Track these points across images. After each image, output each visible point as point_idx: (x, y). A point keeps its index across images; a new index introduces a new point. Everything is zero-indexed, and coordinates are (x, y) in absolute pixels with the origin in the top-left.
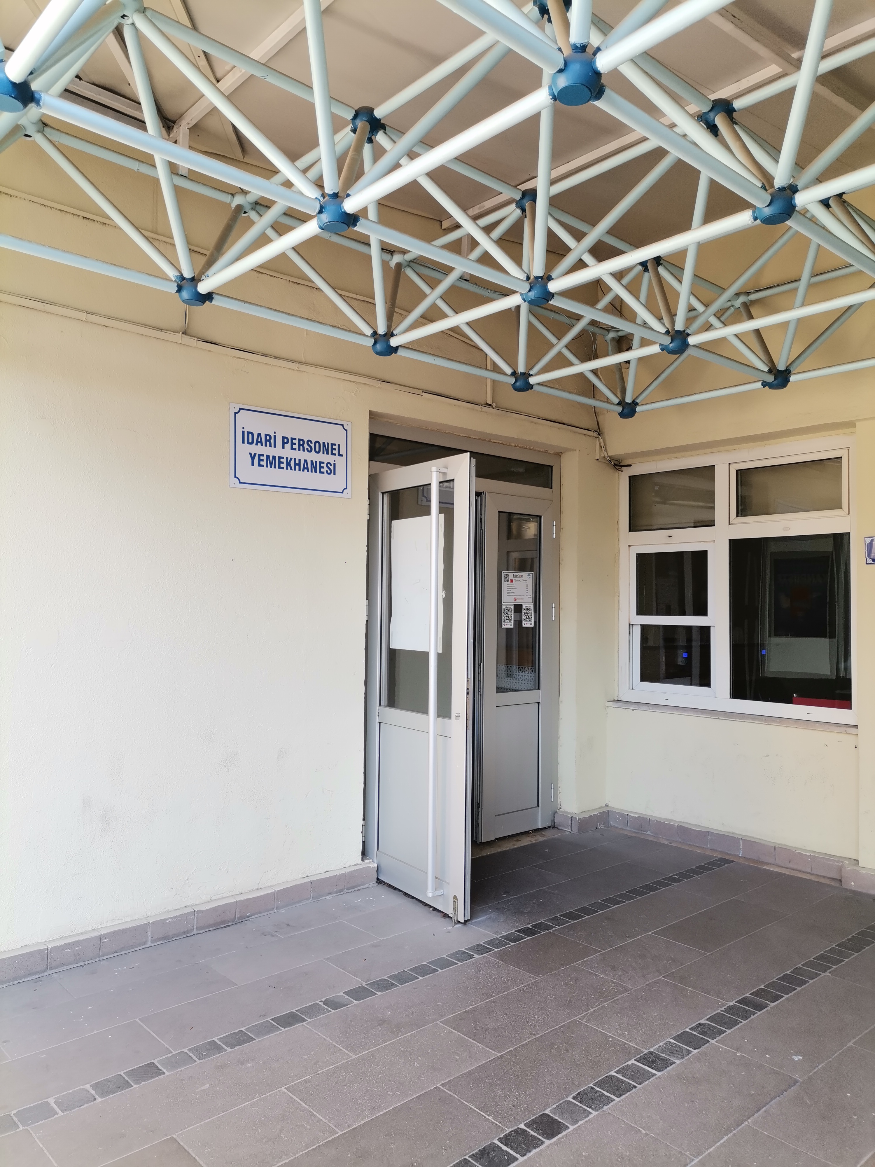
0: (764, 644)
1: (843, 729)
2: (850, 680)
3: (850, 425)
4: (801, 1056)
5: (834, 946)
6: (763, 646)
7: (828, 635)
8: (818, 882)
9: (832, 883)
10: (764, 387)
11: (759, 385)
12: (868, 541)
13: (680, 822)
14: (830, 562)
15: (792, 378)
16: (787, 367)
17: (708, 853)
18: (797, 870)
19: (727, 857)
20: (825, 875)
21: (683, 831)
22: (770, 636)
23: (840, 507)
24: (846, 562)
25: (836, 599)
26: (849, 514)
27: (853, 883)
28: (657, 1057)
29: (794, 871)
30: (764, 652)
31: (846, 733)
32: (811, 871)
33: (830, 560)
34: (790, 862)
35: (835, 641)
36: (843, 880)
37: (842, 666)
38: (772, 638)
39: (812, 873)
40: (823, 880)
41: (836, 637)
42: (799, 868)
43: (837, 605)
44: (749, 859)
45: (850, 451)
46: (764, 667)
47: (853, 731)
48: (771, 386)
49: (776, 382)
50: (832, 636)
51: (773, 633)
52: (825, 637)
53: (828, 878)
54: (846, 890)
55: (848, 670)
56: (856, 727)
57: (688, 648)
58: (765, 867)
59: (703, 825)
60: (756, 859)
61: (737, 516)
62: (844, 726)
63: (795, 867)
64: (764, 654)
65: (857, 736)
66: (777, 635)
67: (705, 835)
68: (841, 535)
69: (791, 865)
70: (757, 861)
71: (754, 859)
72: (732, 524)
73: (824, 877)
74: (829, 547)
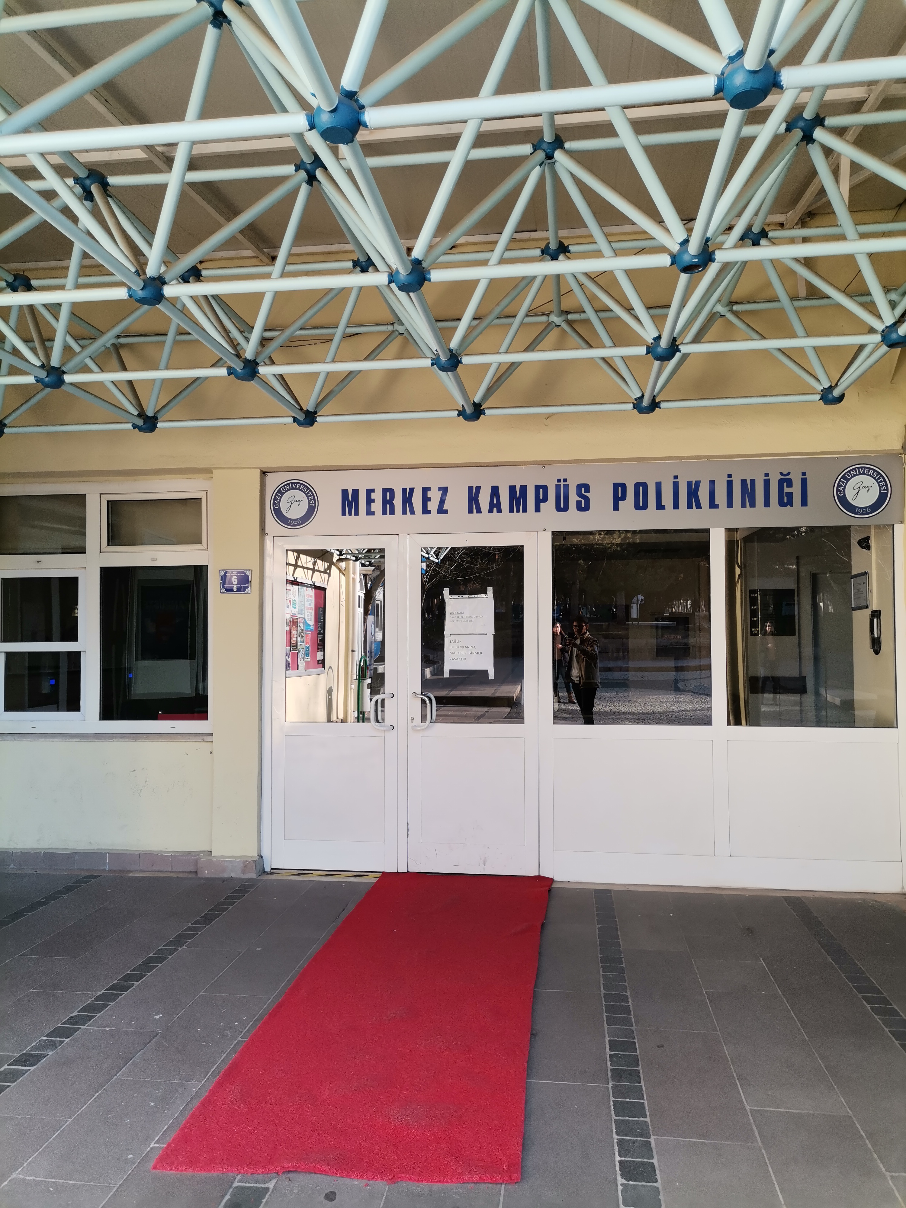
0: (130, 668)
1: (200, 738)
2: (207, 696)
3: (208, 471)
4: (162, 1014)
5: (190, 925)
6: (130, 670)
7: (189, 658)
8: (178, 877)
9: (190, 876)
10: (134, 429)
11: (129, 426)
12: (223, 573)
13: (46, 849)
14: (191, 589)
15: (160, 425)
16: (155, 414)
17: (76, 873)
18: (158, 871)
19: (94, 874)
20: (184, 870)
21: (50, 857)
22: (137, 660)
23: (199, 542)
24: (205, 592)
25: (197, 624)
26: (207, 548)
27: (206, 872)
28: (30, 1055)
29: (157, 873)
30: (131, 675)
31: (204, 741)
32: (172, 869)
33: (192, 587)
34: (153, 865)
35: (195, 662)
36: (198, 871)
37: (201, 685)
38: (138, 662)
39: (173, 871)
40: (181, 875)
41: (196, 659)
42: (162, 869)
43: (197, 629)
44: (115, 871)
45: (208, 494)
46: (131, 690)
47: (209, 738)
48: (141, 429)
49: (145, 426)
50: (192, 658)
51: (140, 657)
52: (187, 658)
53: (185, 872)
54: (201, 879)
55: (205, 688)
56: (212, 735)
57: (55, 675)
58: (130, 875)
59: (70, 848)
60: (121, 869)
61: (108, 545)
62: (202, 736)
63: (157, 869)
64: (130, 678)
65: (212, 743)
66: (143, 658)
67: (72, 856)
68: (201, 567)
69: (154, 868)
70: (122, 871)
71: (120, 870)
72: (103, 552)
73: (183, 872)
74: (191, 577)
